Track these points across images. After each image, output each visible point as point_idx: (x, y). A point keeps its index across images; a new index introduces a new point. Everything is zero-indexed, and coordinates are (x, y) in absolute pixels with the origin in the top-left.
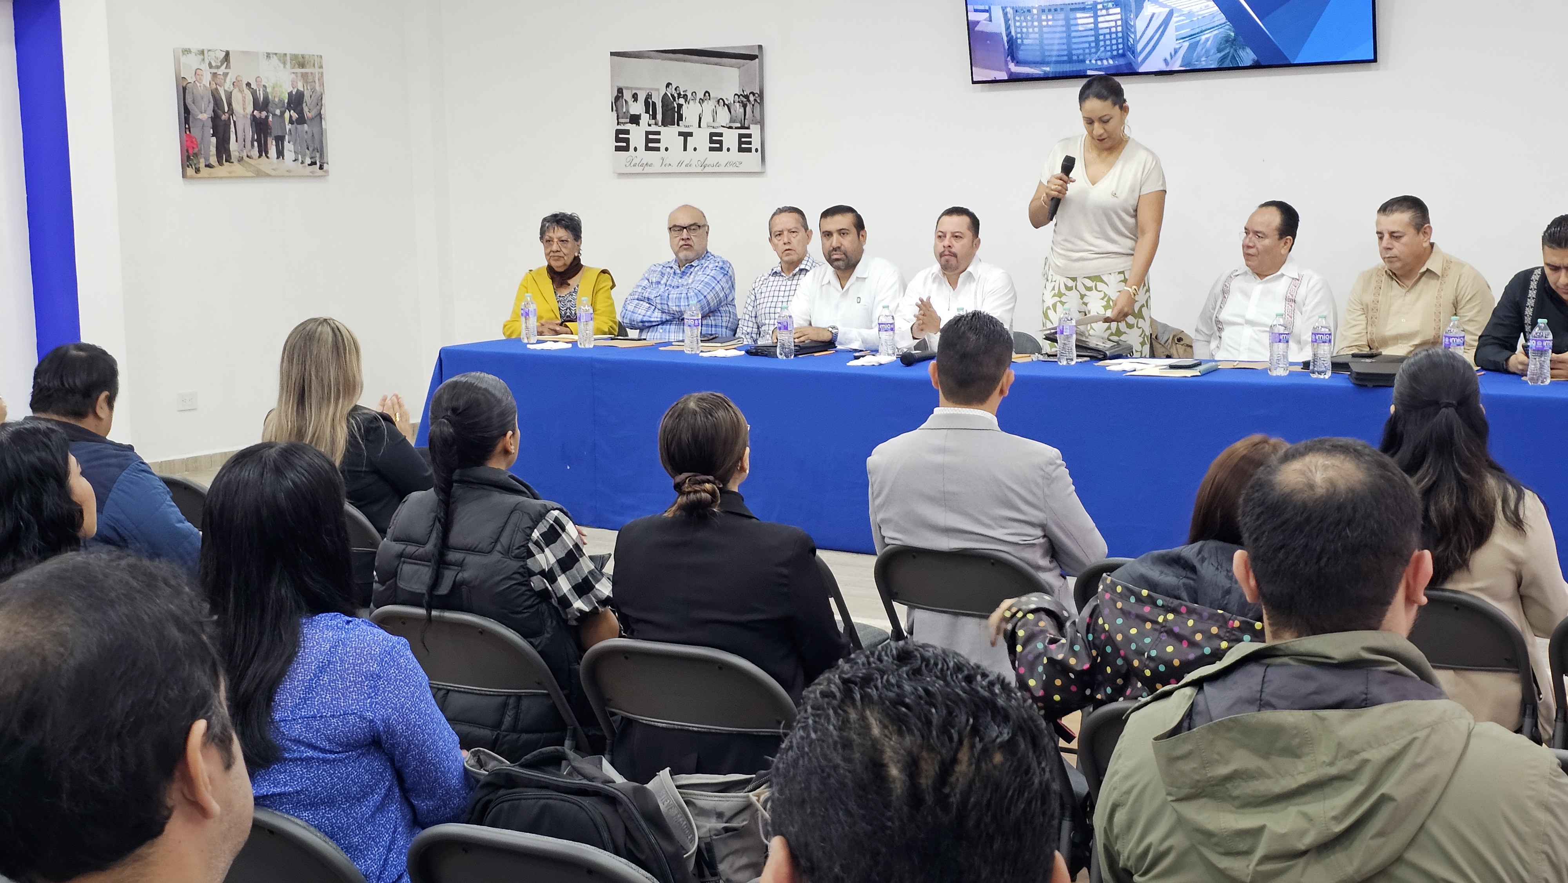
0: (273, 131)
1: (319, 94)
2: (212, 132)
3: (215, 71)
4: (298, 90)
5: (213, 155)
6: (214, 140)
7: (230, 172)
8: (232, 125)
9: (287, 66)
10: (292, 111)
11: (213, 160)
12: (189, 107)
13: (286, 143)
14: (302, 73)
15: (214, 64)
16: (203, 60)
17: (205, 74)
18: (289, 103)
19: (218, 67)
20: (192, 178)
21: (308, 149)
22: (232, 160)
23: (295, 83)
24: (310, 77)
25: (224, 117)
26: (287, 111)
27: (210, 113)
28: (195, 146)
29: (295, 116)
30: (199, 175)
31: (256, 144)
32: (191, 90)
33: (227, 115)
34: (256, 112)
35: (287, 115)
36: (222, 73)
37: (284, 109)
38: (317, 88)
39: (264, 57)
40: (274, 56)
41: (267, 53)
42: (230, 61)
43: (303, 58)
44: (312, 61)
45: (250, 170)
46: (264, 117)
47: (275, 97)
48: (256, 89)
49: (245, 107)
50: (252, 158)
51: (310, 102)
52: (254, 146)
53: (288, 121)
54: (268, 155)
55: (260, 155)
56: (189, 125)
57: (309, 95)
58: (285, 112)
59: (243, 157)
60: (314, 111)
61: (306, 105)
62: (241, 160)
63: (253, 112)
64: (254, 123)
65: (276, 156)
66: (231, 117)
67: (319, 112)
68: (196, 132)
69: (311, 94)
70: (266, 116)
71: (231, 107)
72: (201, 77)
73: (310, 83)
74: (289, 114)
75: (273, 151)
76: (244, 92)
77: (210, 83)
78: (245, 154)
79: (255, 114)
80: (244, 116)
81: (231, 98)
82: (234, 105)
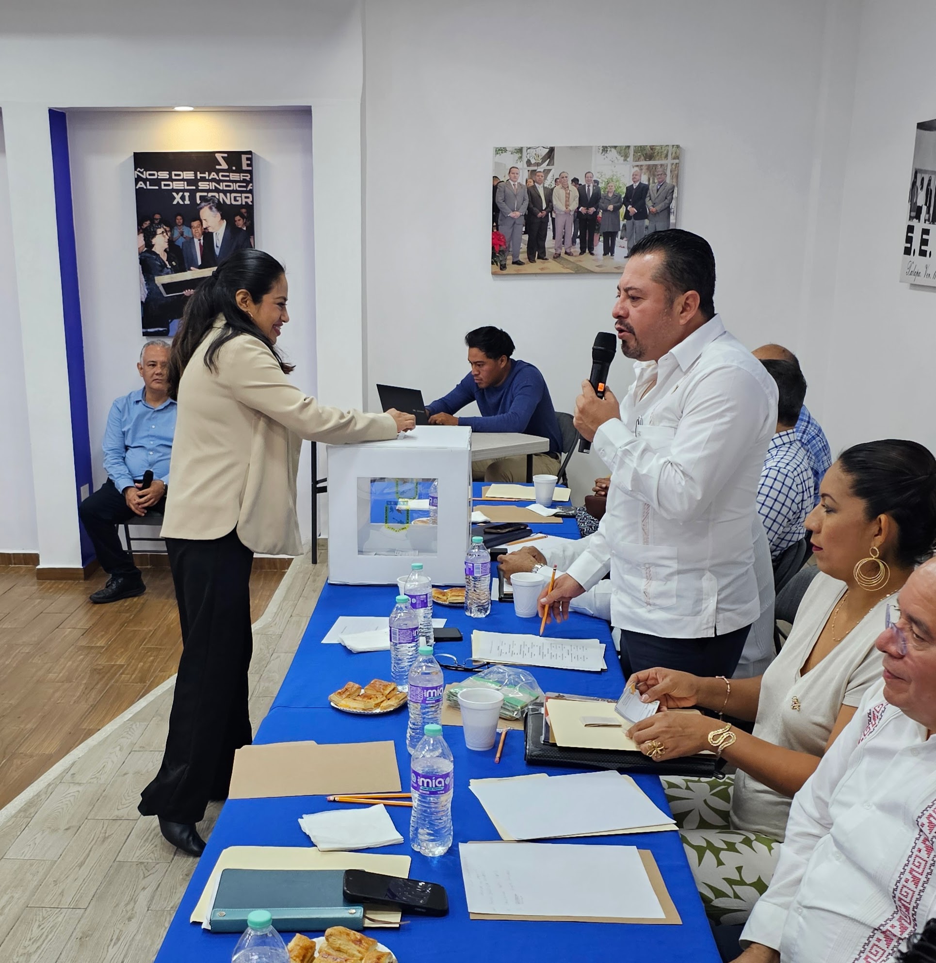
0: (602, 227)
1: (668, 187)
2: (524, 230)
3: (535, 168)
4: (640, 183)
5: (523, 252)
6: (526, 237)
7: (542, 269)
8: (550, 223)
9: (628, 159)
10: (630, 206)
11: (523, 257)
12: (499, 205)
13: (618, 239)
14: (649, 166)
15: (533, 161)
16: (521, 157)
17: (521, 172)
18: (626, 197)
19: (538, 165)
20: (500, 274)
22: (546, 257)
23: (637, 177)
24: (659, 169)
25: (541, 215)
26: (624, 206)
27: (524, 210)
28: (502, 244)
29: (633, 210)
30: (504, 272)
31: (578, 240)
32: (502, 190)
33: (545, 213)
34: (581, 209)
35: (623, 210)
36: (542, 170)
37: (619, 204)
38: (668, 180)
39: (599, 152)
40: (613, 150)
41: (603, 147)
42: (553, 158)
43: (652, 149)
44: (665, 152)
45: (568, 266)
46: (592, 213)
47: (608, 192)
48: (585, 185)
49: (568, 203)
50: (572, 255)
51: (656, 196)
52: (575, 242)
53: (623, 217)
54: (594, 252)
55: (583, 252)
56: (497, 223)
57: (655, 189)
58: (621, 207)
59: (560, 255)
60: (660, 205)
61: (650, 199)
62: (557, 257)
63: (578, 208)
64: (578, 219)
65: (603, 252)
66: (550, 214)
67: (667, 206)
68: (504, 230)
69: (659, 187)
70: (594, 212)
71: (550, 204)
72: (516, 175)
73: (658, 175)
74: (625, 209)
75: (599, 248)
76: (570, 188)
77: (527, 181)
78: (563, 251)
79: (580, 210)
80: (566, 213)
81: (552, 195)
82: (555, 202)
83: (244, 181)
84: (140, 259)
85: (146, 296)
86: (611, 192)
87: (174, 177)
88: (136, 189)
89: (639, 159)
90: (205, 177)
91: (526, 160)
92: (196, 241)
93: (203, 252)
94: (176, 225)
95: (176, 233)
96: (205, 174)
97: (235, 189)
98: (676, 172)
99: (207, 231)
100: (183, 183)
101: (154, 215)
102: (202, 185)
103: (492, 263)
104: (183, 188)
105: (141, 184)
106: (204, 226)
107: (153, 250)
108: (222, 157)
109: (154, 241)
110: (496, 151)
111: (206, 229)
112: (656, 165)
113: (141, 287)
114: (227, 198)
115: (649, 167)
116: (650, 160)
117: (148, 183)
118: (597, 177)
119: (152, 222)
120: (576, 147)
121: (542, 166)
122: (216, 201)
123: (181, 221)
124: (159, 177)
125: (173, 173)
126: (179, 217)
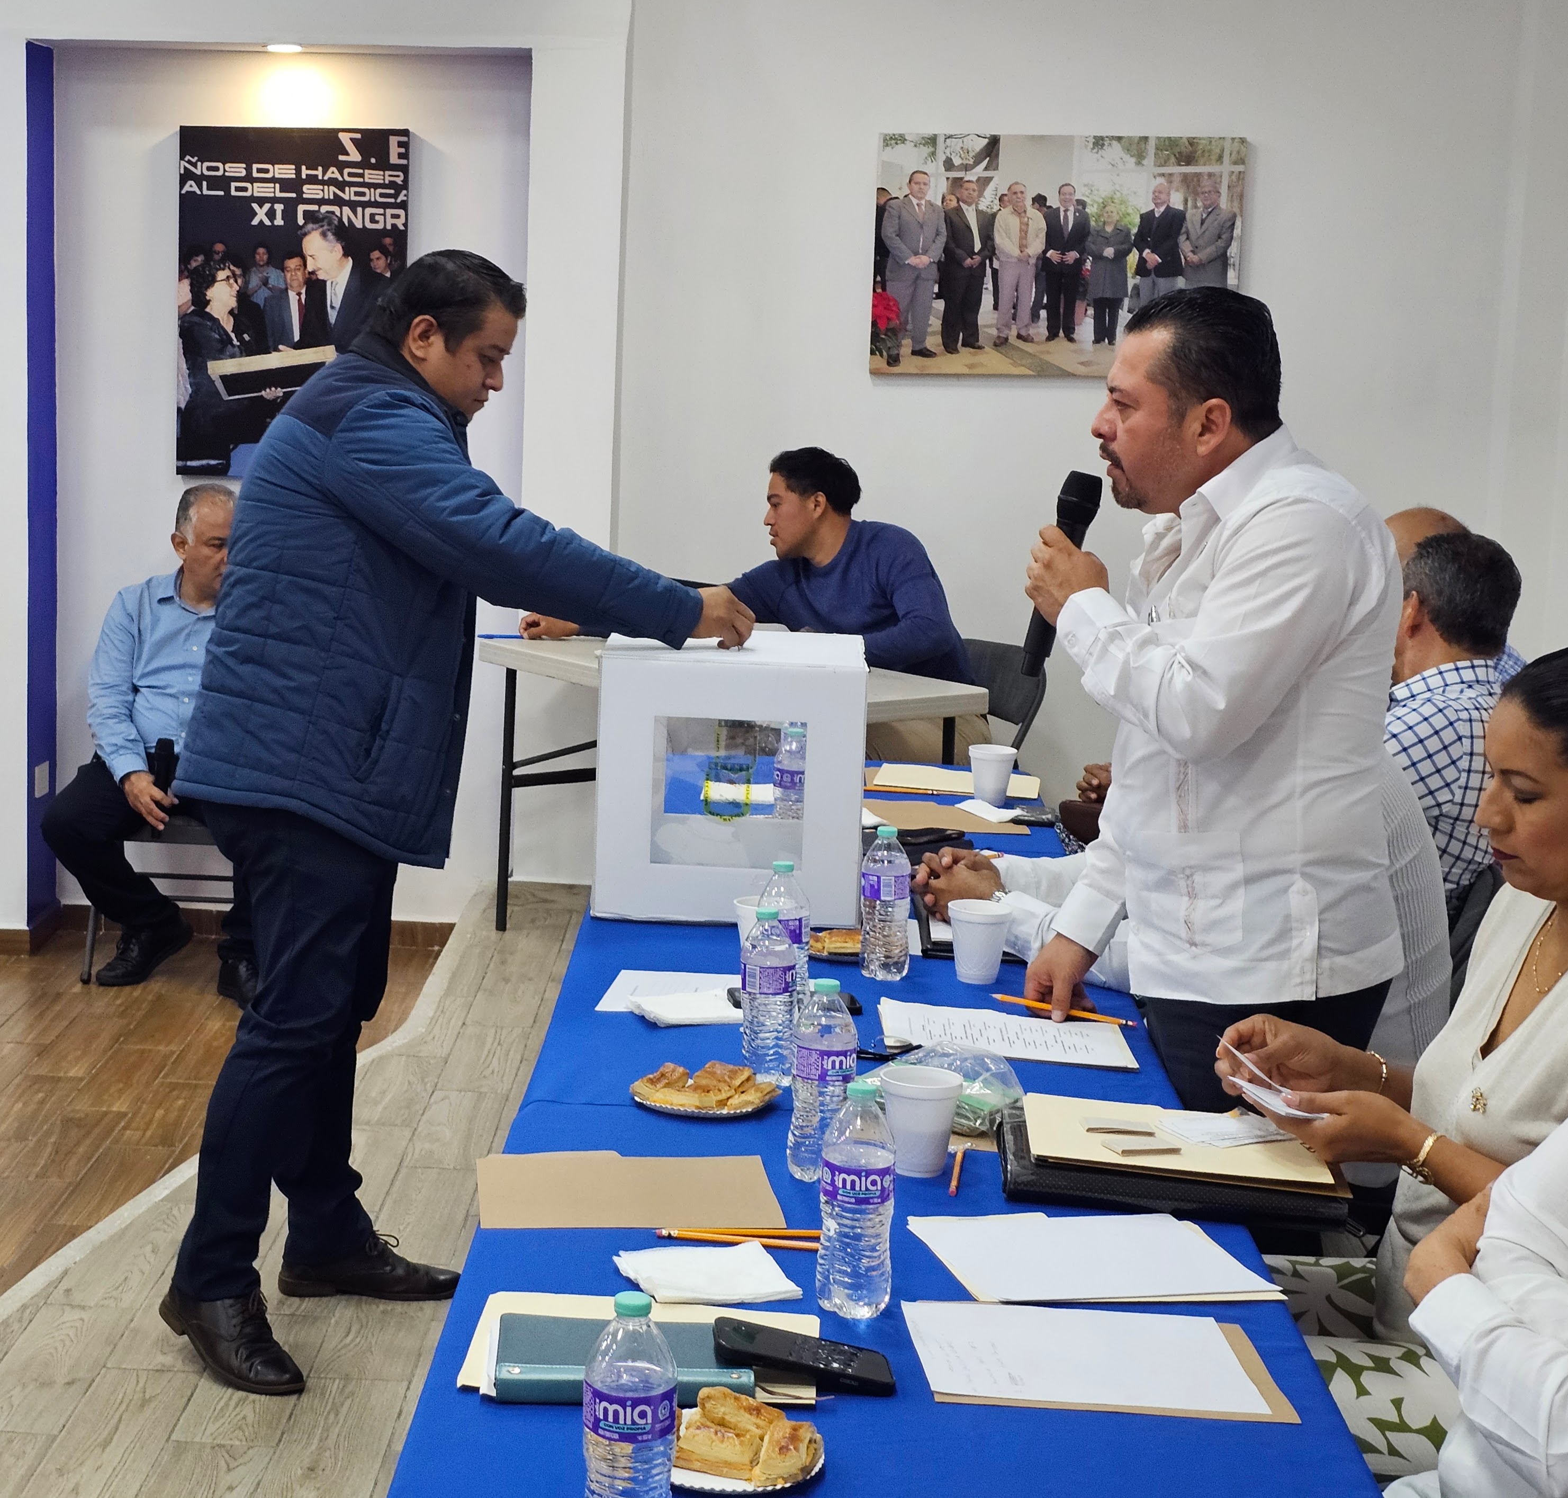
0: (1090, 288)
1: (1224, 216)
2: (936, 289)
3: (961, 174)
4: (1168, 206)
5: (934, 333)
6: (940, 305)
8: (989, 278)
9: (1145, 162)
10: (1147, 251)
11: (933, 341)
12: (888, 243)
13: (1122, 313)
14: (1185, 175)
15: (957, 161)
16: (933, 154)
17: (931, 184)
18: (1140, 234)
19: (966, 168)
20: (887, 374)
22: (981, 343)
23: (1163, 196)
24: (1206, 182)
25: (970, 262)
26: (1135, 250)
27: (937, 252)
28: (892, 315)
29: (1153, 258)
30: (896, 369)
31: (1043, 313)
32: (894, 213)
33: (977, 259)
34: (1050, 253)
35: (1133, 258)
36: (974, 179)
37: (1125, 246)
38: (1224, 203)
39: (1086, 146)
40: (1115, 143)
41: (1095, 137)
42: (997, 155)
43: (1191, 144)
44: (1218, 151)
46: (1071, 262)
47: (1104, 223)
48: (1058, 209)
49: (1024, 241)
50: (1032, 341)
51: (1200, 232)
52: (1038, 317)
53: (1133, 270)
54: (1075, 336)
55: (1052, 336)
56: (883, 277)
57: (1197, 219)
58: (1130, 251)
59: (1006, 339)
60: (1208, 251)
61: (1188, 238)
62: (1002, 343)
63: (1045, 252)
64: (1044, 274)
65: (1092, 337)
66: (987, 262)
67: (1222, 251)
68: (898, 289)
69: (1204, 216)
70: (1076, 260)
71: (989, 243)
72: (922, 186)
73: (1204, 193)
74: (1137, 257)
75: (1086, 328)
76: (1028, 214)
77: (943, 198)
78: (1014, 332)
79: (1048, 255)
80: (1020, 260)
81: (993, 225)
82: (1000, 239)
83: (392, 185)
84: (181, 327)
85: (187, 398)
86: (1109, 223)
87: (255, 174)
88: (180, 194)
89: (1165, 162)
90: (317, 176)
91: (944, 158)
92: (292, 296)
93: (305, 315)
94: (255, 264)
95: (255, 281)
96: (317, 169)
97: (373, 199)
98: (1239, 189)
99: (314, 277)
100: (272, 185)
101: (214, 243)
102: (310, 191)
103: (872, 353)
104: (272, 195)
105: (191, 186)
106: (310, 268)
107: (208, 310)
108: (351, 139)
109: (211, 293)
110: (885, 140)
111: (313, 273)
112: (1200, 173)
113: (179, 381)
114: (356, 216)
115: (1185, 178)
116: (1188, 163)
117: (205, 183)
118: (1083, 195)
119: (208, 258)
120: (1042, 138)
121: (974, 170)
122: (336, 222)
123: (265, 257)
124: (227, 174)
125: (255, 166)
126: (261, 250)
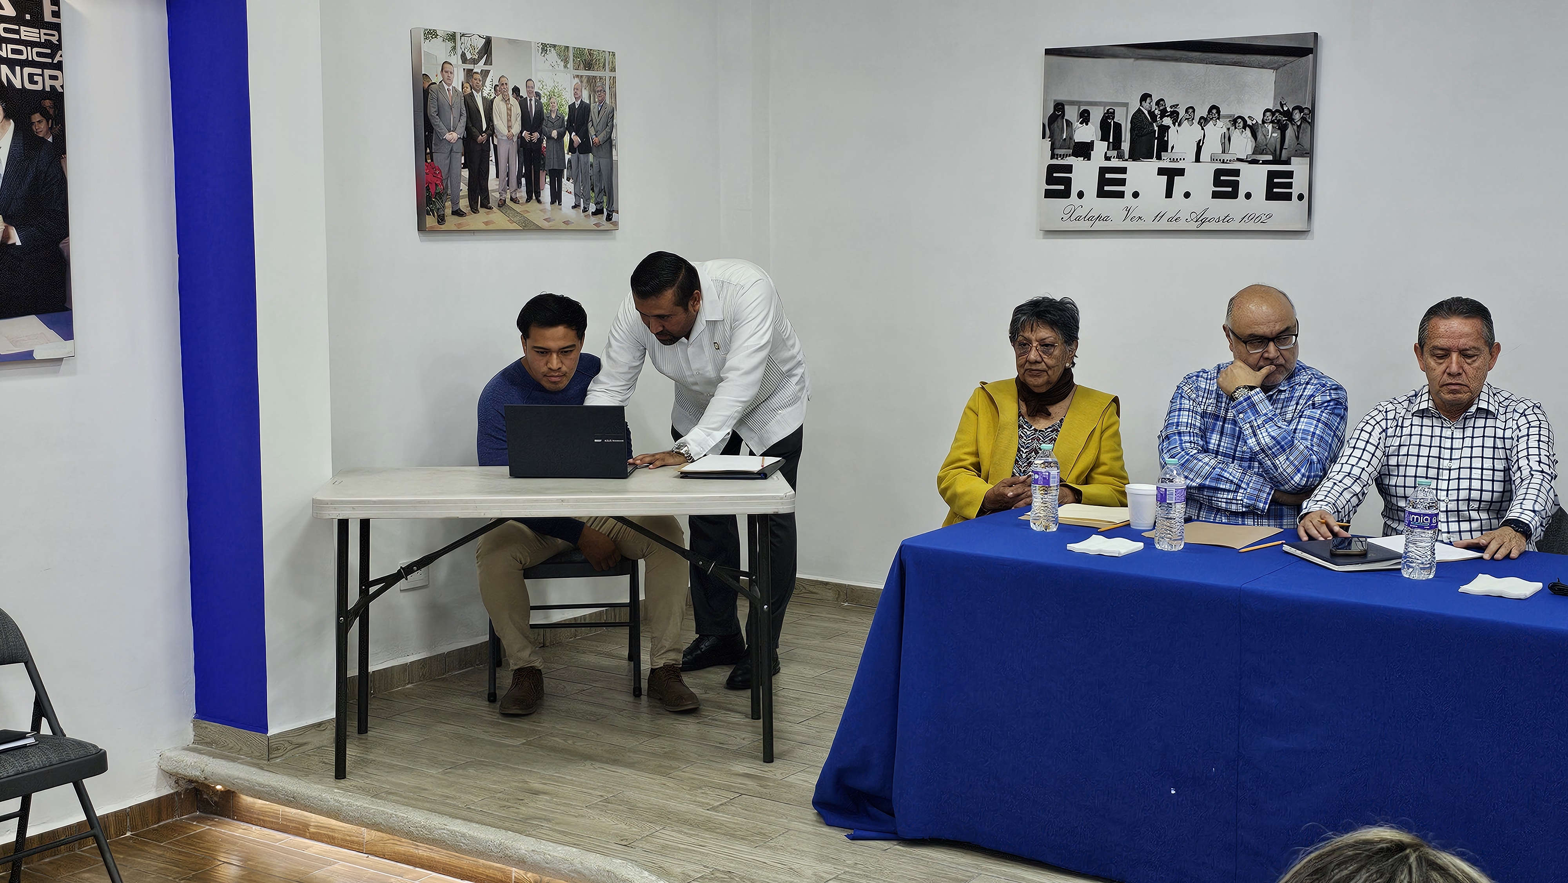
0: (547, 161)
2: (463, 162)
3: (470, 67)
4: (582, 102)
5: (464, 197)
6: (465, 173)
7: (486, 223)
8: (492, 152)
9: (569, 66)
10: (574, 134)
11: (464, 204)
12: (432, 121)
13: (564, 180)
15: (469, 56)
17: (455, 72)
18: (569, 120)
19: (475, 62)
20: (433, 231)
21: (593, 189)
22: (491, 205)
23: (578, 92)
24: (599, 84)
25: (481, 139)
26: (567, 133)
27: (461, 130)
29: (577, 140)
30: (443, 227)
31: (523, 180)
32: (435, 96)
33: (485, 136)
35: (566, 139)
36: (479, 71)
37: (562, 129)
38: (607, 100)
39: (538, 50)
40: (552, 50)
41: (542, 44)
43: (590, 54)
44: (602, 60)
45: (515, 220)
46: (535, 140)
47: (551, 111)
48: (527, 99)
49: (510, 124)
50: (518, 202)
51: (598, 120)
52: (521, 183)
53: (568, 148)
54: (541, 199)
56: (431, 149)
57: (596, 111)
58: (565, 133)
59: (505, 201)
60: (602, 135)
61: (593, 125)
62: (503, 205)
63: (521, 132)
64: (522, 149)
65: (549, 199)
66: (491, 138)
67: (608, 135)
68: (440, 160)
69: (599, 109)
70: (539, 140)
71: (491, 123)
72: (450, 75)
73: (598, 91)
74: (569, 138)
75: (546, 192)
76: (511, 102)
77: (463, 85)
78: (508, 196)
79: (523, 135)
80: (508, 138)
81: (492, 109)
82: (496, 121)
83: (47, 44)
86: (554, 112)
89: (578, 67)
97: (31, 59)
110: (426, 35)
114: (14, 76)
116: (589, 68)
120: (514, 41)
